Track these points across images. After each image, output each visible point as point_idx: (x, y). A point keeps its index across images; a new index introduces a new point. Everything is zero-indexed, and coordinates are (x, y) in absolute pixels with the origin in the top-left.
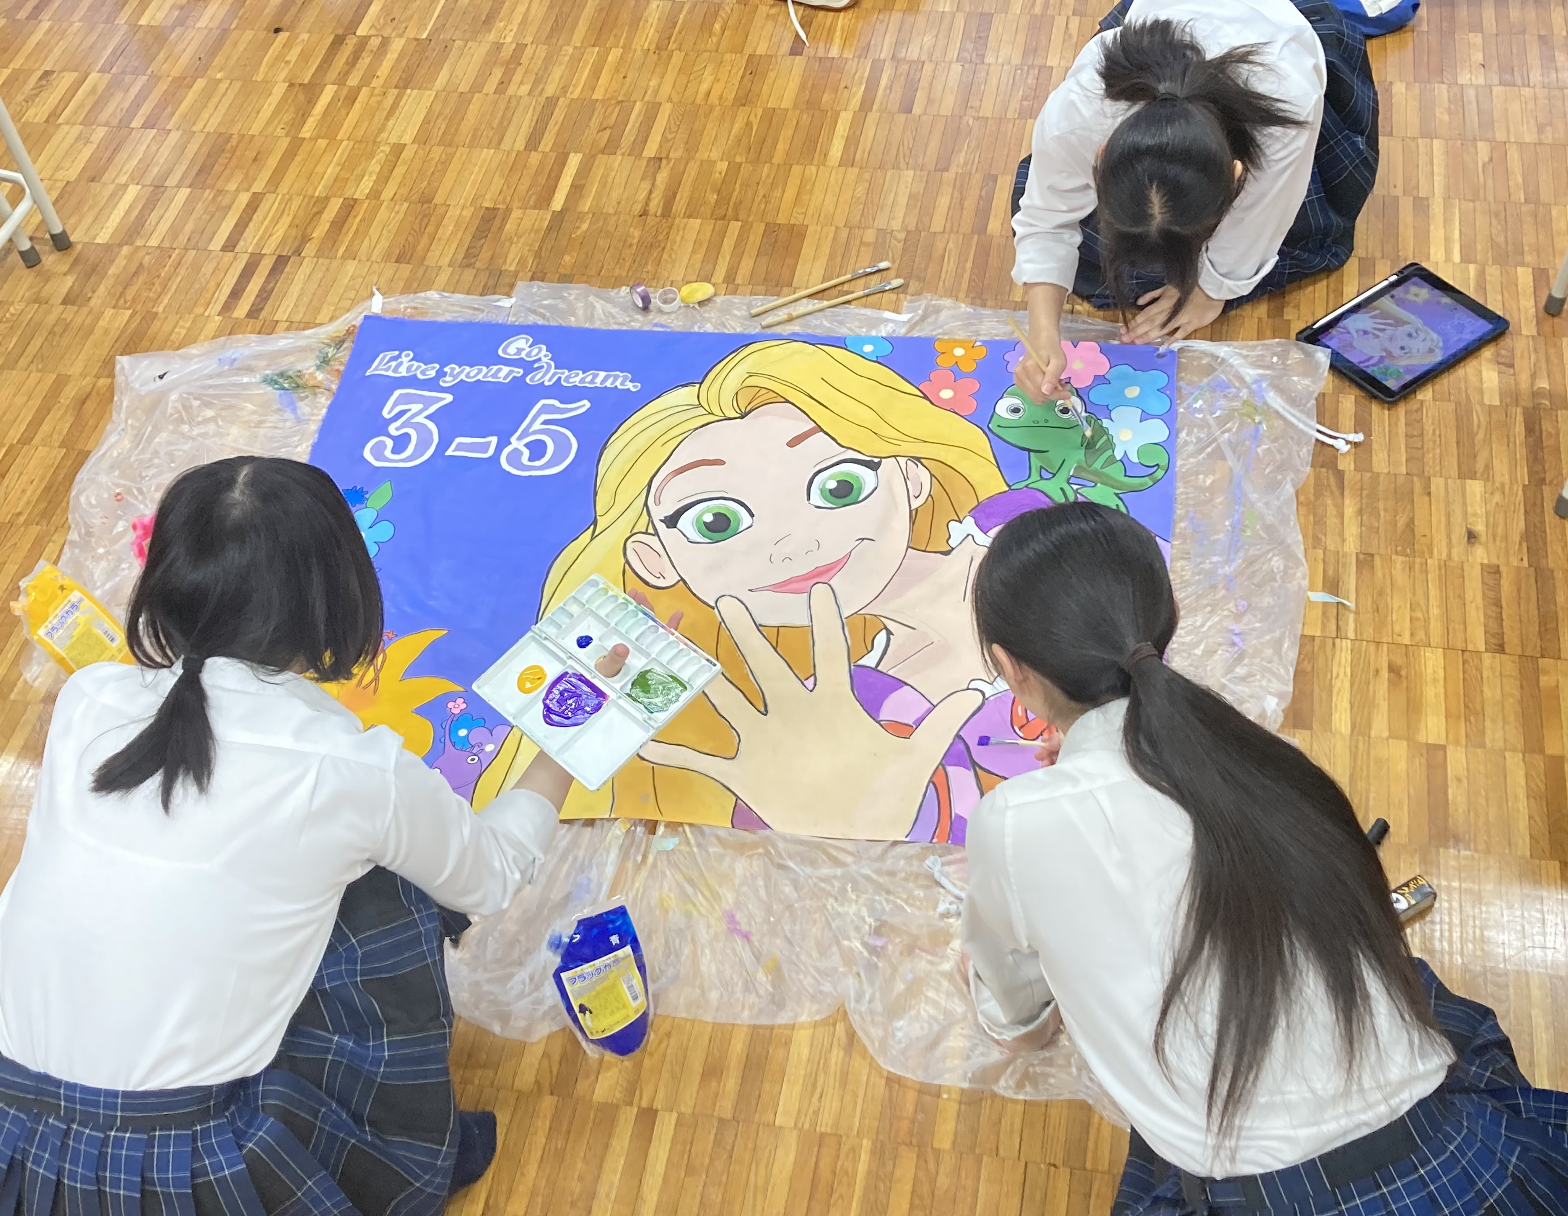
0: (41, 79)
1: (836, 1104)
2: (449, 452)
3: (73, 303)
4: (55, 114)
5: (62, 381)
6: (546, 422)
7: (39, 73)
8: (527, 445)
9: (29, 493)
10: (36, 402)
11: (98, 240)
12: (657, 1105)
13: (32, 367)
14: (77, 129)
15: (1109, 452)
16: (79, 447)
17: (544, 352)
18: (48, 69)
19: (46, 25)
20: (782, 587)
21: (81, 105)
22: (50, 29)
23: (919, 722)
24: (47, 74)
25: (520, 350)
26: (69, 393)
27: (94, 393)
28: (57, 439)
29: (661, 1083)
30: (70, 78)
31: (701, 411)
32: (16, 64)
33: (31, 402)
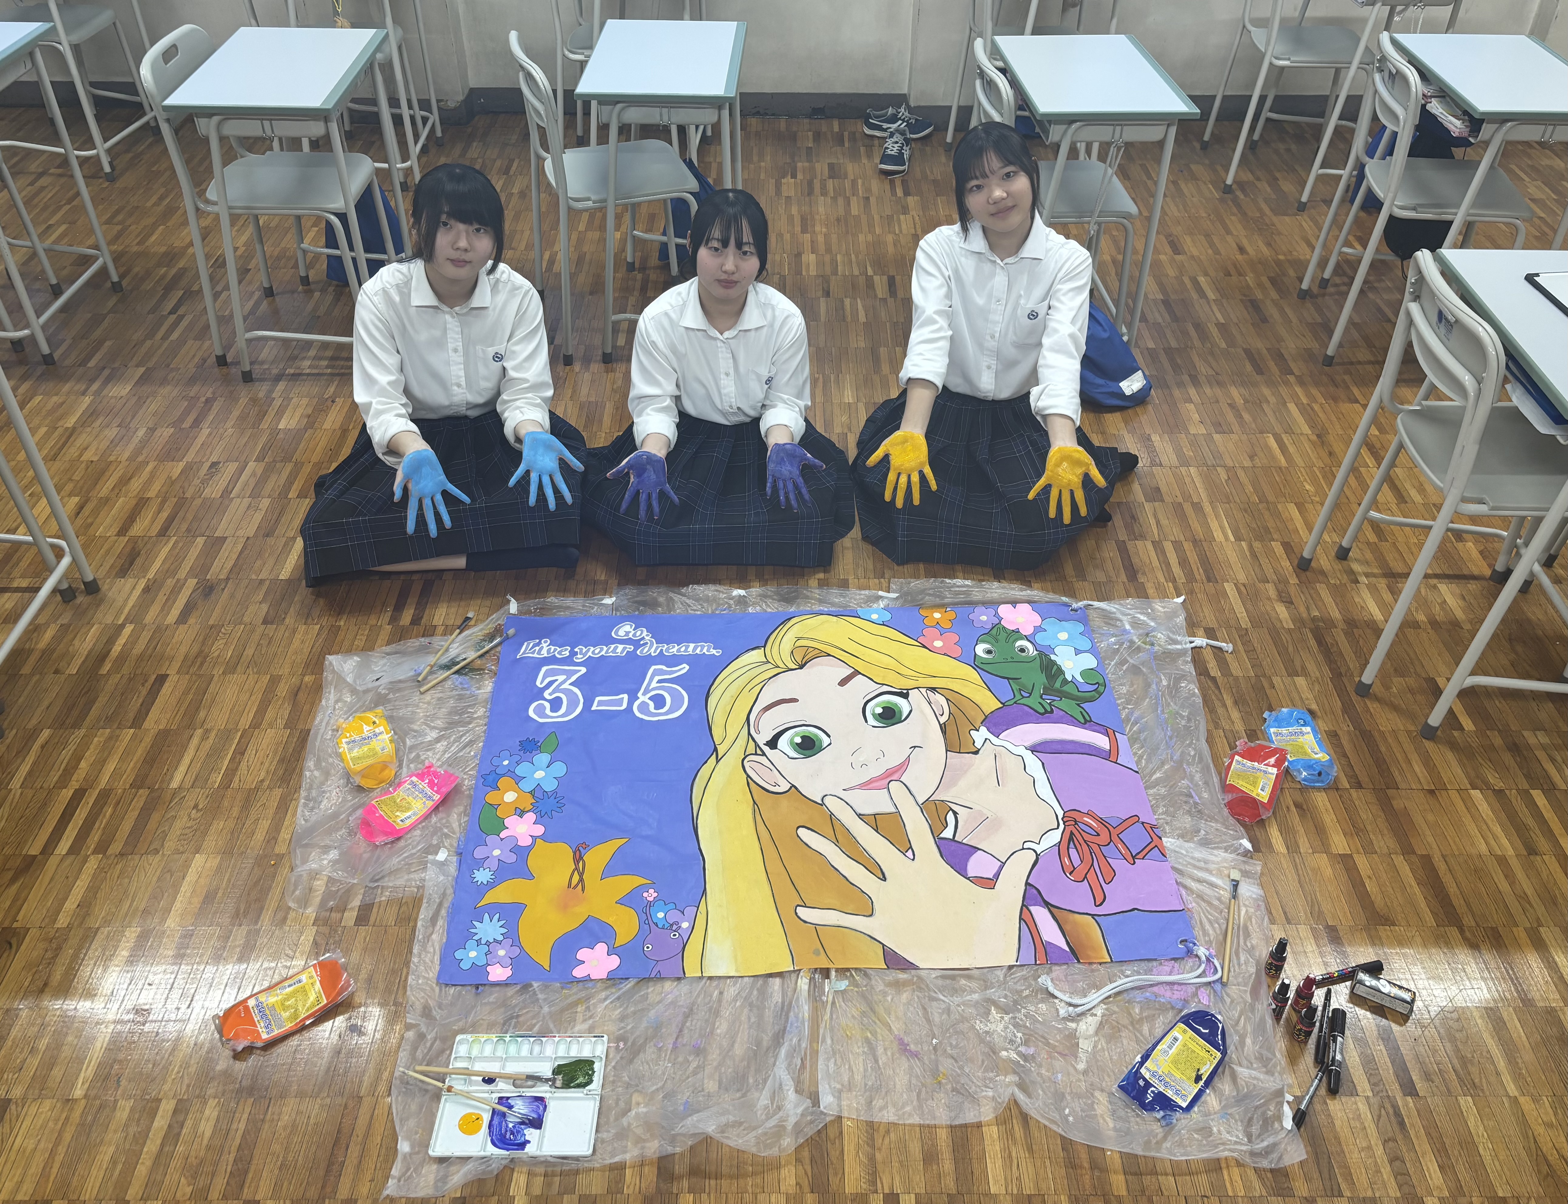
0: (211, 467)
1: (1031, 1169)
2: (594, 708)
3: (272, 623)
4: (227, 492)
5: (275, 681)
6: (659, 681)
7: (209, 464)
8: (650, 698)
9: (267, 765)
10: (257, 697)
11: (281, 577)
12: (898, 1190)
13: (250, 671)
14: (247, 501)
15: (1061, 677)
16: (300, 726)
17: (645, 633)
18: (215, 460)
19: (206, 432)
20: (866, 785)
21: (246, 484)
22: (210, 434)
23: (997, 875)
24: (214, 465)
25: (627, 633)
26: (283, 689)
27: (303, 687)
28: (281, 723)
29: (894, 1171)
30: (232, 467)
31: (770, 666)
32: (190, 457)
33: (253, 698)
